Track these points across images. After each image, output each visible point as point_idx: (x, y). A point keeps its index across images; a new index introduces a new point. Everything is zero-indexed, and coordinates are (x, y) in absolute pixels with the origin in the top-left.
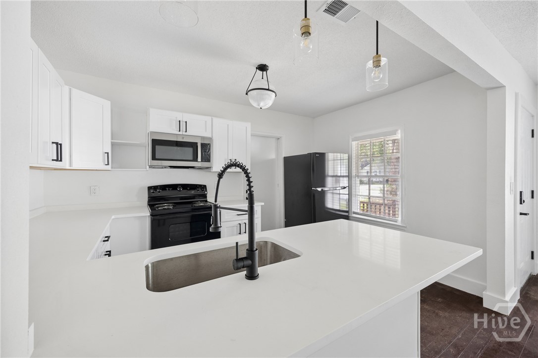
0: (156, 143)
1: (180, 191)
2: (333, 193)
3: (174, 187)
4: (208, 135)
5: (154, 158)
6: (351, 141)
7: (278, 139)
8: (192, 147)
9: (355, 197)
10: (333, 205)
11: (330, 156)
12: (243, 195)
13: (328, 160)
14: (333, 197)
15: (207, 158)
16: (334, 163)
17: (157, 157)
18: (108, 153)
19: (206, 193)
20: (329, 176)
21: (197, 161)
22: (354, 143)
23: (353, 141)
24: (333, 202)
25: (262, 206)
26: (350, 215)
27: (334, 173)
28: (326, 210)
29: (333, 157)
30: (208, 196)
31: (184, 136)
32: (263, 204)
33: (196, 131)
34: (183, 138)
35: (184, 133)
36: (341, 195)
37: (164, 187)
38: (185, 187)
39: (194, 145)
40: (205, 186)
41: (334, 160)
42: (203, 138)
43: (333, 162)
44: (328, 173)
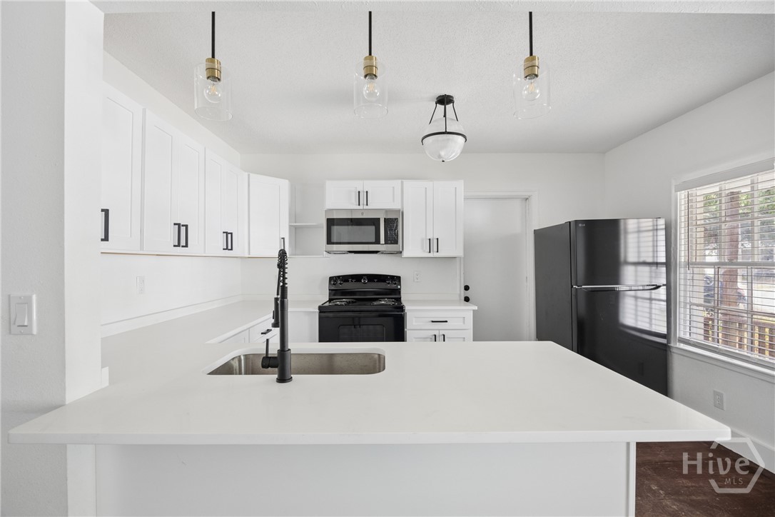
0: (331, 223)
1: (364, 283)
2: (636, 298)
3: (358, 278)
4: (396, 206)
5: (329, 242)
6: (673, 191)
7: (527, 199)
8: (374, 225)
9: (685, 307)
10: (636, 320)
11: (631, 224)
12: (459, 292)
13: (626, 232)
14: (636, 306)
15: (393, 238)
16: (639, 237)
17: (332, 241)
18: (283, 238)
19: (399, 287)
20: (627, 263)
21: (379, 243)
22: (682, 195)
23: (676, 191)
24: (636, 315)
25: (474, 311)
26: (672, 345)
27: (639, 257)
28: (622, 328)
29: (636, 226)
30: (402, 292)
31: (363, 211)
32: (476, 308)
33: (381, 202)
34: (362, 214)
35: (366, 207)
36: (653, 302)
37: (345, 278)
38: (372, 278)
39: (375, 222)
40: (398, 278)
41: (639, 232)
42: (387, 211)
43: (636, 235)
44: (625, 257)
